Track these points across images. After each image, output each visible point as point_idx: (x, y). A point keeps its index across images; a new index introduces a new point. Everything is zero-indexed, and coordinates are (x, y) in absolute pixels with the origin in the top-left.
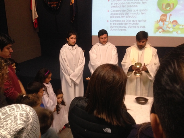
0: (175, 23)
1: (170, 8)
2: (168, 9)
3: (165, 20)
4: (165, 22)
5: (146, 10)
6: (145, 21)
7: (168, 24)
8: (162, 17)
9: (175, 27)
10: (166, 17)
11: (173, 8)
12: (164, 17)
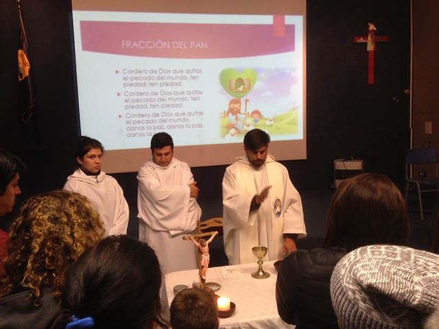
0: (256, 115)
1: (244, 88)
2: (241, 88)
3: (239, 112)
4: (238, 114)
5: (201, 93)
6: (201, 113)
7: (246, 119)
8: (232, 105)
9: (258, 123)
10: (238, 105)
11: (249, 88)
12: (236, 106)
